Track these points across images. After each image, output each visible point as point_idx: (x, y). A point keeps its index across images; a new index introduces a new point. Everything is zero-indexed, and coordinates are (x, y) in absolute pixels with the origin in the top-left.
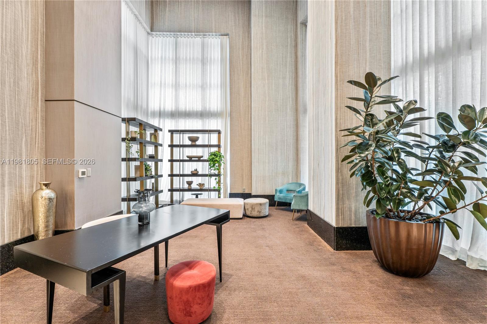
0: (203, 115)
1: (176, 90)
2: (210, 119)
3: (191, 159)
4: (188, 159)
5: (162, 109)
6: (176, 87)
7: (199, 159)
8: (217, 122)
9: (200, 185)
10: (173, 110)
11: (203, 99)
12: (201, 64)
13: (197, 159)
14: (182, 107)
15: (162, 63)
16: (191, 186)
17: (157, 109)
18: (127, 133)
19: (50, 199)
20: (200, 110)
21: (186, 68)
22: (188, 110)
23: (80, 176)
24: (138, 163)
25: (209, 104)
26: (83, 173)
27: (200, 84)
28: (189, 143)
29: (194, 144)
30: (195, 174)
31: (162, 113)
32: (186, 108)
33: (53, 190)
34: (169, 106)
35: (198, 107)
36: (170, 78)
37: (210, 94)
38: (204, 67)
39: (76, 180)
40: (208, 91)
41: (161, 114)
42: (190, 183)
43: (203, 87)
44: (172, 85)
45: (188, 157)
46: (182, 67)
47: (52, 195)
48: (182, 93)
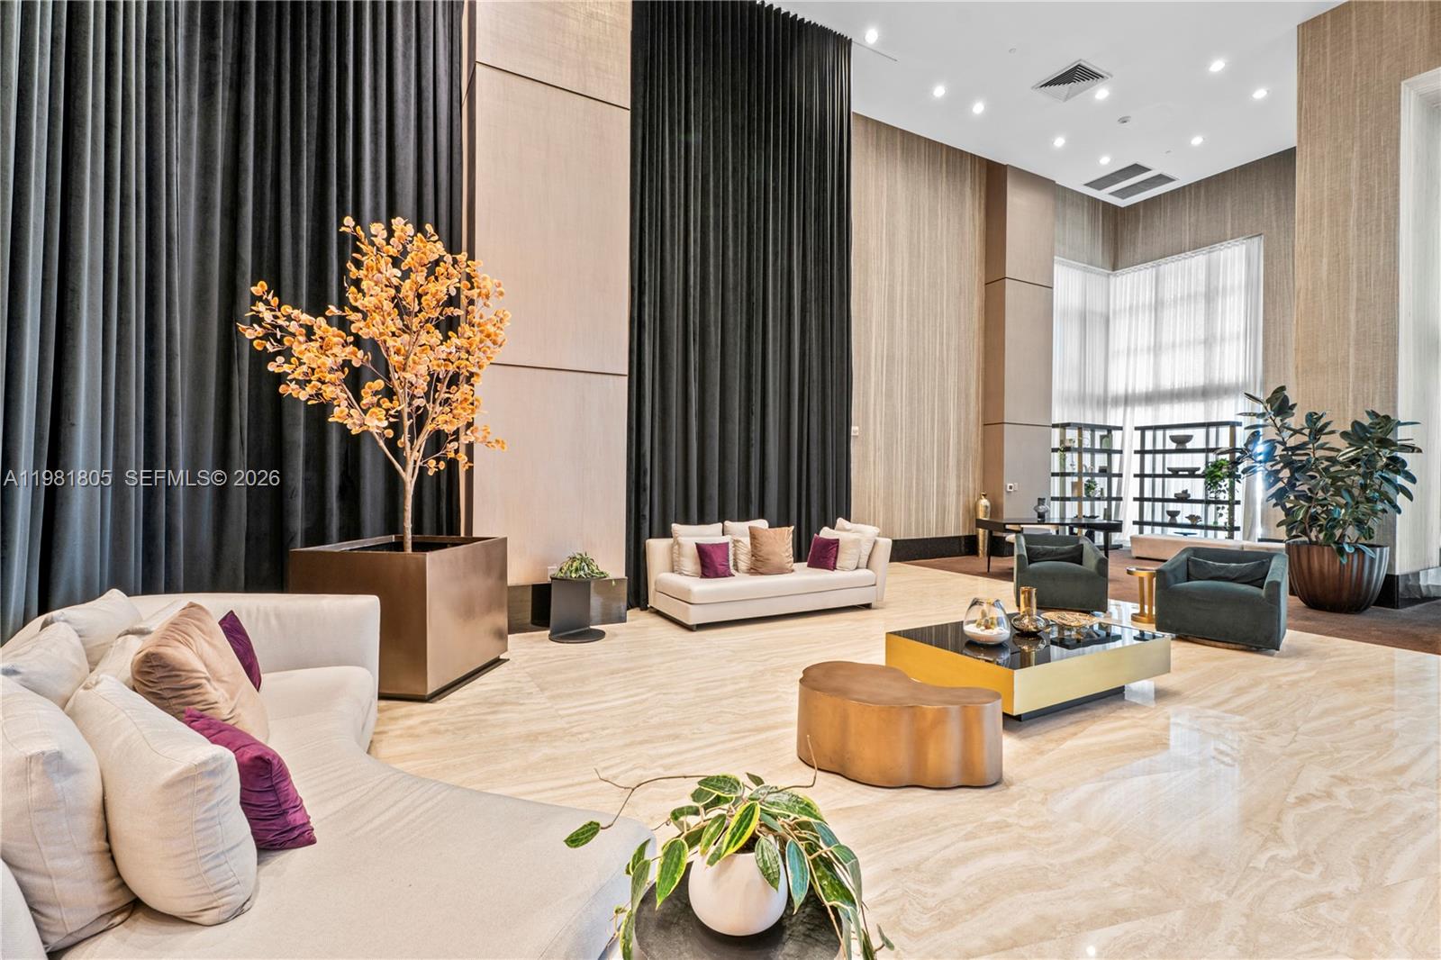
0: (1206, 393)
1: (1156, 356)
2: (1220, 400)
3: (1175, 473)
4: (1170, 473)
5: (1130, 391)
6: (1155, 351)
7: (1192, 473)
8: (1236, 404)
9: (1191, 517)
10: (1150, 390)
11: (1208, 363)
12: (1203, 301)
13: (1187, 473)
14: (1166, 384)
15: (1131, 315)
16: (1175, 520)
17: (1121, 391)
18: (1062, 442)
19: (987, 507)
20: (1202, 383)
21: (1175, 316)
22: (1176, 387)
23: (1009, 490)
24: (1076, 479)
25: (1219, 373)
26: (1011, 487)
27: (1203, 337)
28: (1173, 446)
29: (1180, 447)
30: (1183, 498)
31: (1129, 398)
32: (1173, 384)
33: (989, 501)
34: (1143, 384)
35: (1196, 379)
36: (1144, 337)
37: (1222, 353)
38: (1211, 305)
39: (1005, 492)
40: (1219, 348)
41: (1128, 400)
42: (1173, 514)
43: (1208, 342)
44: (1149, 349)
45: (1169, 469)
46: (1168, 314)
47: (988, 504)
48: (1166, 360)
